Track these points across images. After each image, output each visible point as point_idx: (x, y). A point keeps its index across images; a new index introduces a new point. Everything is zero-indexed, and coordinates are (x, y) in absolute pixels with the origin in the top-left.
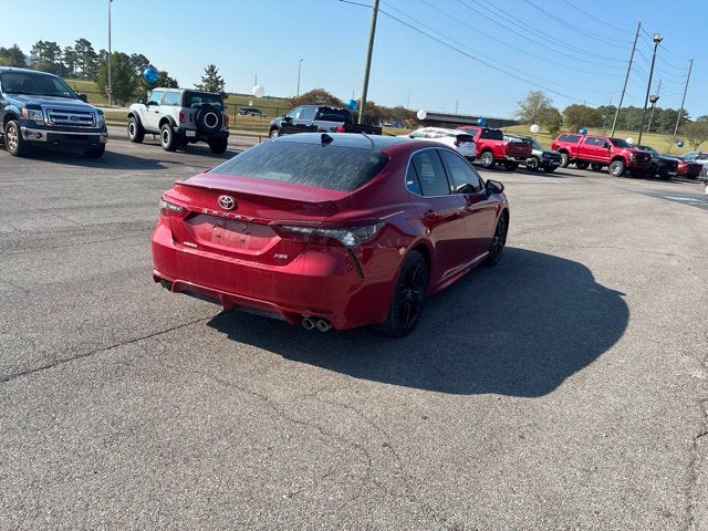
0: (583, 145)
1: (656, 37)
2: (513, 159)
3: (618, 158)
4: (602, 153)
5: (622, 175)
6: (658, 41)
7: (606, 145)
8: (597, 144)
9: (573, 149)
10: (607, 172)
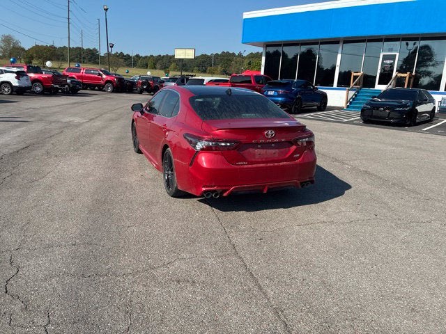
0: (84, 74)
1: (105, 8)
2: (58, 86)
3: (108, 82)
4: (99, 79)
5: (113, 91)
6: (106, 10)
7: (100, 74)
8: (93, 74)
9: (79, 77)
10: (104, 91)
